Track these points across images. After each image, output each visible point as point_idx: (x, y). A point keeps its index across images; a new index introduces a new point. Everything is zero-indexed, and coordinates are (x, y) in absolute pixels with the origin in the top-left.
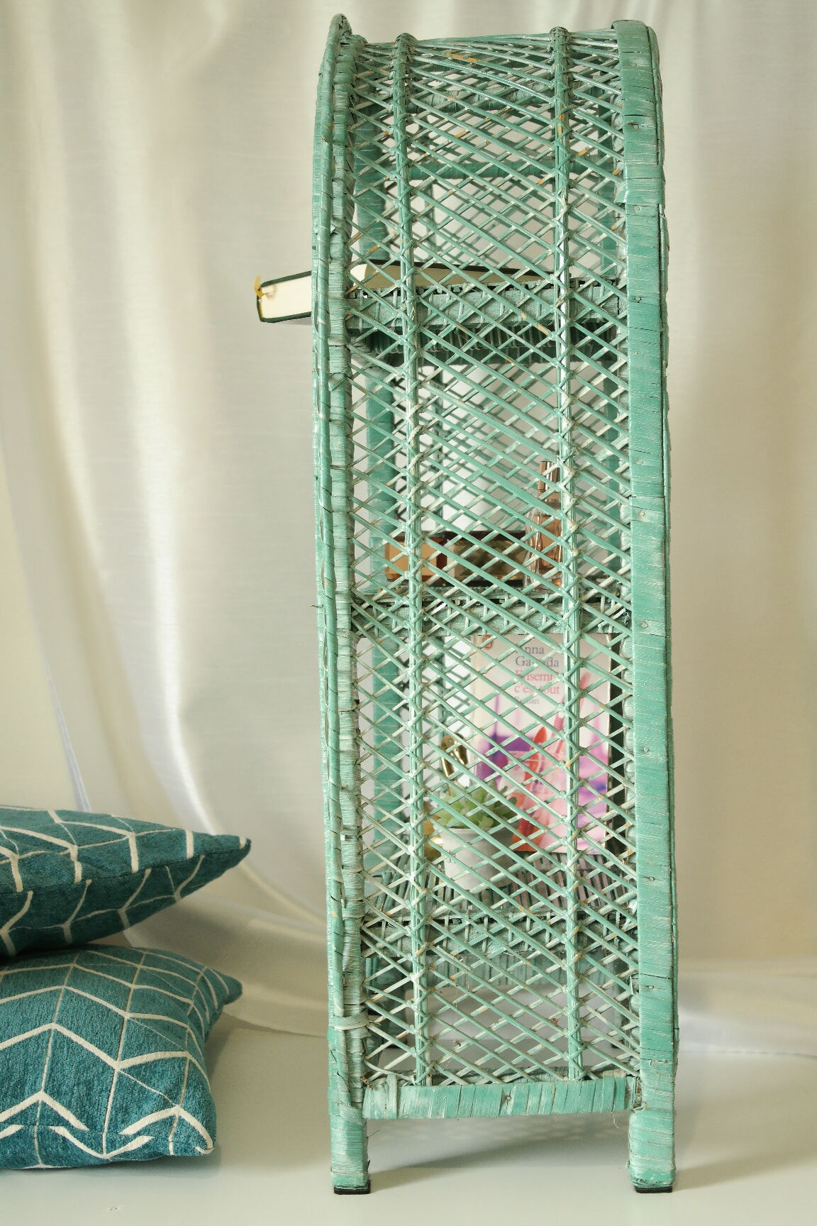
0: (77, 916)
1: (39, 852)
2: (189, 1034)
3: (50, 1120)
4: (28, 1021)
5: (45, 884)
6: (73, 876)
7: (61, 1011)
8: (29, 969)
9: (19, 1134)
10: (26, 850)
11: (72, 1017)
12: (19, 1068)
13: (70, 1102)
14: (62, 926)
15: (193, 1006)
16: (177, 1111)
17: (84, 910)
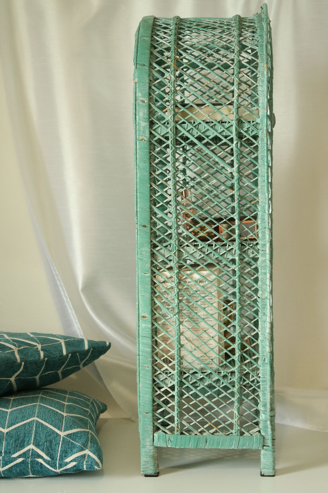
0: (42, 374)
1: (26, 347)
2: (90, 422)
3: (35, 456)
4: (25, 416)
5: (29, 359)
6: (40, 356)
7: (38, 413)
8: (23, 397)
9: (23, 462)
10: (20, 346)
11: (43, 415)
12: (22, 435)
13: (43, 448)
14: (36, 377)
15: (90, 412)
16: (87, 452)
17: (44, 371)
